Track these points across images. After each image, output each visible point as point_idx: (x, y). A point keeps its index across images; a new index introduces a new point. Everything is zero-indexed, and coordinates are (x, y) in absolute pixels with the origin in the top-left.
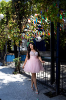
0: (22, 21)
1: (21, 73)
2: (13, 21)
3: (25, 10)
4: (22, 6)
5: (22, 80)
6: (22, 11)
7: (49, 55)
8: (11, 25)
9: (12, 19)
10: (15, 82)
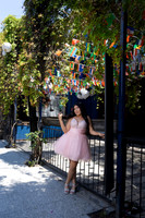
0: (47, 56)
1: (43, 164)
2: (26, 55)
3: (54, 33)
4: (46, 24)
5: (43, 180)
6: (45, 33)
7: (103, 127)
8: (22, 63)
9: (25, 51)
10: (26, 184)
